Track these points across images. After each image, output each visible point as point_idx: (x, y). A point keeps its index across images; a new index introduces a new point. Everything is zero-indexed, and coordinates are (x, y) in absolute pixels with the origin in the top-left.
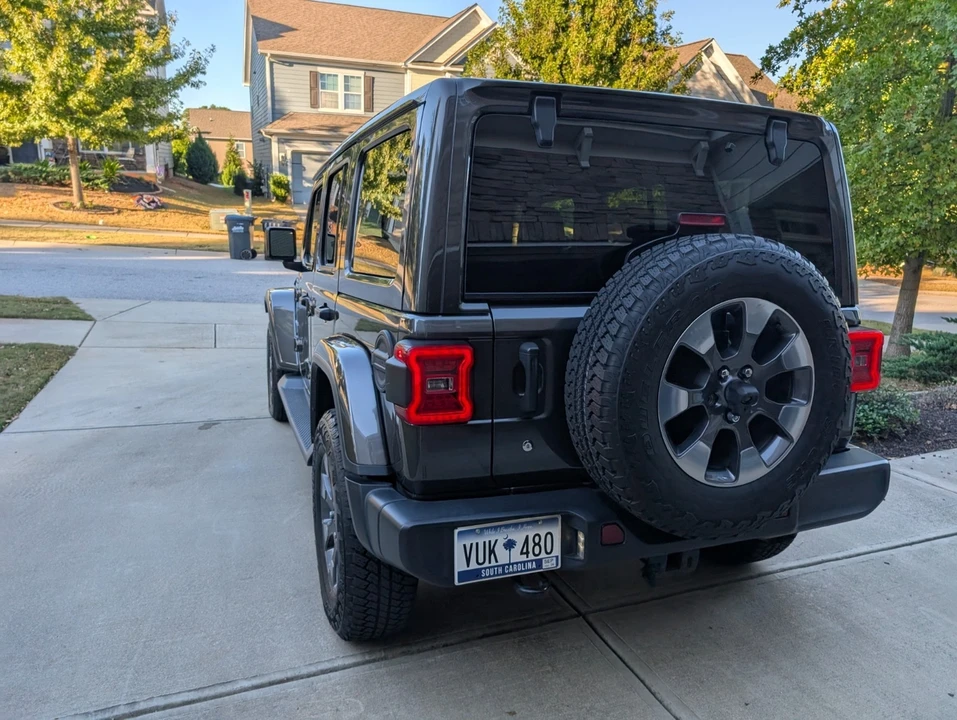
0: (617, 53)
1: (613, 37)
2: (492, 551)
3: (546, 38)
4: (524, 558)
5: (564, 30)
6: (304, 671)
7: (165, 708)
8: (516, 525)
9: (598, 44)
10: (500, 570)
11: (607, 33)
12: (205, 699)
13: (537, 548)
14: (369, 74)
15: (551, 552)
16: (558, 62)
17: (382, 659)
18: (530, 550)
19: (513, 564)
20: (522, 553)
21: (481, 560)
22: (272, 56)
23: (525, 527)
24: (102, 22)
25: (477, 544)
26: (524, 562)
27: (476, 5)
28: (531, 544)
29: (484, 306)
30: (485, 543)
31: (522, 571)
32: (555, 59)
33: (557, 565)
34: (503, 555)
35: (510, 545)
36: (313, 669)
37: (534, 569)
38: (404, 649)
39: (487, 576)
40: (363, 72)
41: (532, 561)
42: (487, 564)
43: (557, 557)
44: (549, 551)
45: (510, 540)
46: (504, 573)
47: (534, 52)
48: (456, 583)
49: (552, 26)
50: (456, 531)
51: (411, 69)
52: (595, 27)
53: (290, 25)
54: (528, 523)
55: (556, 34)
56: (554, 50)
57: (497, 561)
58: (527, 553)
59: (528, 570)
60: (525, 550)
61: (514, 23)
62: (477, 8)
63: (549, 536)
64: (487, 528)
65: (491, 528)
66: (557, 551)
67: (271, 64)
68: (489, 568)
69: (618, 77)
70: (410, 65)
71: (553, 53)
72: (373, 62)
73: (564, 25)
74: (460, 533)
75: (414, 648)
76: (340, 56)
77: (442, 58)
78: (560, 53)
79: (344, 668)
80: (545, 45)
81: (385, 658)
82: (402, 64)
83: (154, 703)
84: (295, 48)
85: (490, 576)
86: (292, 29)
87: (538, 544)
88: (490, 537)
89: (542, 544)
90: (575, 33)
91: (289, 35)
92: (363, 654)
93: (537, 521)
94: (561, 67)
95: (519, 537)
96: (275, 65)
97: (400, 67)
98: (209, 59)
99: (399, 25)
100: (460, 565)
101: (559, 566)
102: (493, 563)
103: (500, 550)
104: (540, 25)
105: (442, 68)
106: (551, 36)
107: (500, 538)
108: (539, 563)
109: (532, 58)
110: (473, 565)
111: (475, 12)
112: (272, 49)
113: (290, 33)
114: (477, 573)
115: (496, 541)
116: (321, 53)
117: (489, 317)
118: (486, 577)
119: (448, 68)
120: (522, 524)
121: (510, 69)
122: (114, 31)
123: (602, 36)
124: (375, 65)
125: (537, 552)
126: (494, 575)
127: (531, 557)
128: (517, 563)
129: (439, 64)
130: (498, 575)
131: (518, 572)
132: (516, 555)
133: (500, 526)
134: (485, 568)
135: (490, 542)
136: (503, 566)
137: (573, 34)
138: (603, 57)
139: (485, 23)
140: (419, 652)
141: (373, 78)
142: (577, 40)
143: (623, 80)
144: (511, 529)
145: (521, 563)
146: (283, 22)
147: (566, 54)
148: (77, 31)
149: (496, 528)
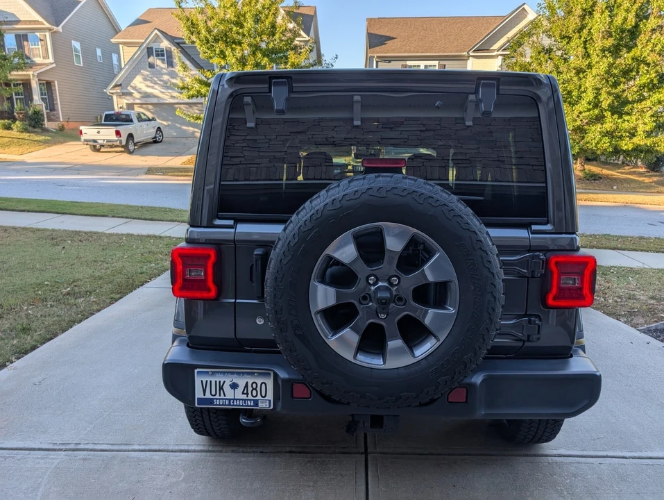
0: (637, 26)
1: (633, 14)
2: (221, 388)
3: (574, 22)
4: (244, 397)
5: (591, 13)
6: (171, 448)
7: (91, 450)
8: (238, 373)
9: (618, 20)
10: (227, 402)
11: (627, 11)
12: (112, 451)
13: (254, 392)
14: (442, 62)
15: (265, 396)
16: (582, 39)
17: (218, 451)
18: (250, 392)
19: (237, 400)
20: (243, 393)
21: (213, 393)
22: (378, 57)
23: (245, 376)
24: (273, 48)
25: (211, 381)
26: (245, 400)
27: (525, 4)
28: (250, 389)
29: (231, 222)
30: (216, 381)
31: (243, 406)
32: (580, 38)
33: (270, 406)
34: (229, 393)
35: (234, 386)
36: (177, 448)
37: (252, 406)
38: (234, 449)
39: (218, 404)
40: (438, 62)
41: (251, 400)
42: (217, 396)
43: (270, 401)
44: (263, 395)
45: (234, 383)
46: (230, 405)
47: (563, 33)
48: (196, 405)
49: (578, 12)
50: (196, 371)
51: (472, 56)
52: (618, 8)
53: (391, 36)
54: (248, 373)
55: (583, 17)
56: (580, 30)
57: (225, 396)
58: (247, 394)
59: (247, 406)
60: (245, 392)
61: (548, 13)
62: (525, 6)
63: (263, 385)
64: (218, 372)
65: (221, 372)
66: (270, 396)
67: (377, 62)
68: (219, 399)
69: (636, 45)
70: (471, 54)
71: (579, 32)
72: (445, 54)
73: (590, 10)
74: (198, 372)
75: (241, 449)
76: (422, 52)
77: (496, 47)
78: (585, 31)
79: (194, 451)
80: (572, 27)
81: (221, 452)
82: (465, 53)
83: (87, 447)
84: (393, 51)
85: (220, 405)
86: (393, 38)
87: (256, 389)
88: (220, 378)
89: (258, 389)
90: (599, 15)
91: (389, 43)
92: (210, 446)
93: (254, 373)
94: (585, 42)
95: (241, 382)
96: (379, 63)
97: (463, 56)
98: (333, 64)
99: (468, 26)
100: (199, 394)
101: (272, 407)
102: (222, 396)
103: (227, 388)
104: (570, 12)
105: (495, 53)
106: (578, 21)
107: (228, 380)
108: (256, 403)
109: (561, 38)
110: (208, 395)
111: (524, 9)
112: (377, 53)
113: (392, 41)
114: (211, 401)
115: (224, 382)
116: (410, 52)
117: (233, 230)
118: (216, 405)
119: (500, 52)
120: (244, 373)
121: (544, 49)
122: (280, 53)
123: (624, 14)
124: (446, 56)
125: (254, 394)
126: (223, 405)
127: (250, 397)
128: (240, 400)
129: (493, 51)
130: (225, 405)
131: (240, 406)
132: (239, 394)
133: (228, 373)
134: (217, 399)
135: (220, 382)
136: (230, 400)
137: (597, 15)
138: (623, 31)
139: (531, 16)
140: (243, 452)
141: (445, 65)
142: (599, 20)
143: (640, 47)
144: (235, 375)
145: (243, 400)
146: (388, 34)
147: (590, 32)
148: (259, 55)
149: (224, 373)
